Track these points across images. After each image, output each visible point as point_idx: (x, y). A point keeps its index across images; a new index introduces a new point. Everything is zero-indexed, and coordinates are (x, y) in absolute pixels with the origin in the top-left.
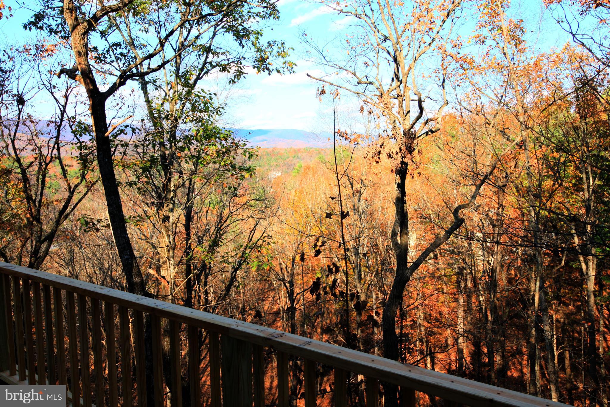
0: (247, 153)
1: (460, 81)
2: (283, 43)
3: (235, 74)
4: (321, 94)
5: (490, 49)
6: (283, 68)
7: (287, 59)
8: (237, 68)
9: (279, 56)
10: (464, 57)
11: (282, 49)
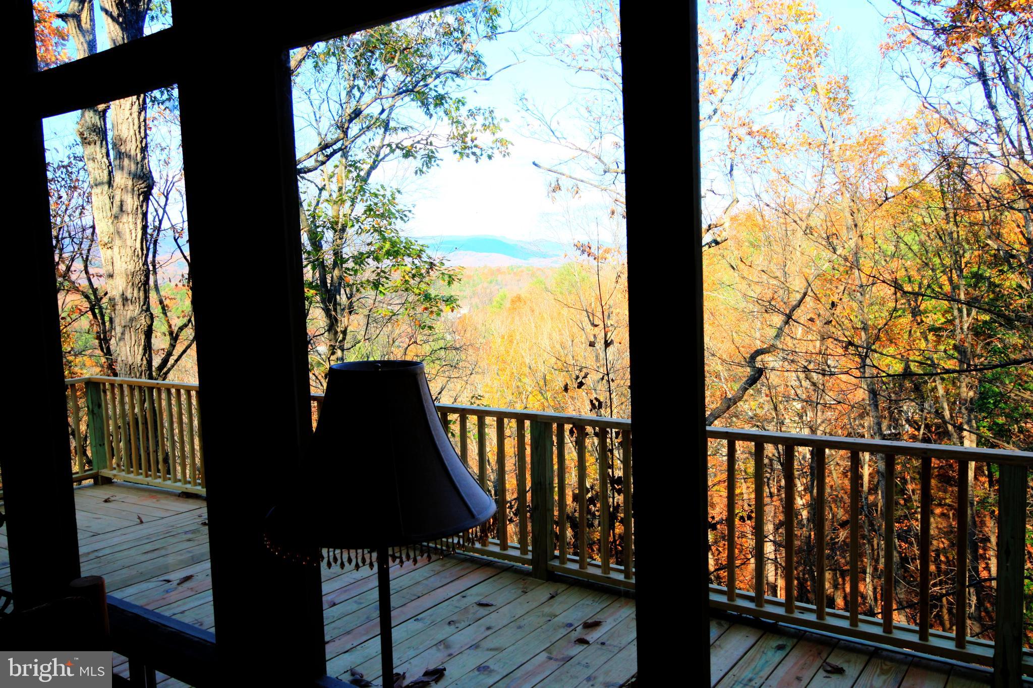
0: (446, 276)
1: (757, 166)
2: (491, 112)
3: (423, 160)
4: (554, 191)
5: (801, 118)
6: (492, 148)
7: (499, 135)
8: (426, 152)
9: (485, 130)
10: (764, 131)
11: (490, 119)
